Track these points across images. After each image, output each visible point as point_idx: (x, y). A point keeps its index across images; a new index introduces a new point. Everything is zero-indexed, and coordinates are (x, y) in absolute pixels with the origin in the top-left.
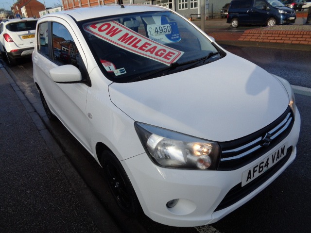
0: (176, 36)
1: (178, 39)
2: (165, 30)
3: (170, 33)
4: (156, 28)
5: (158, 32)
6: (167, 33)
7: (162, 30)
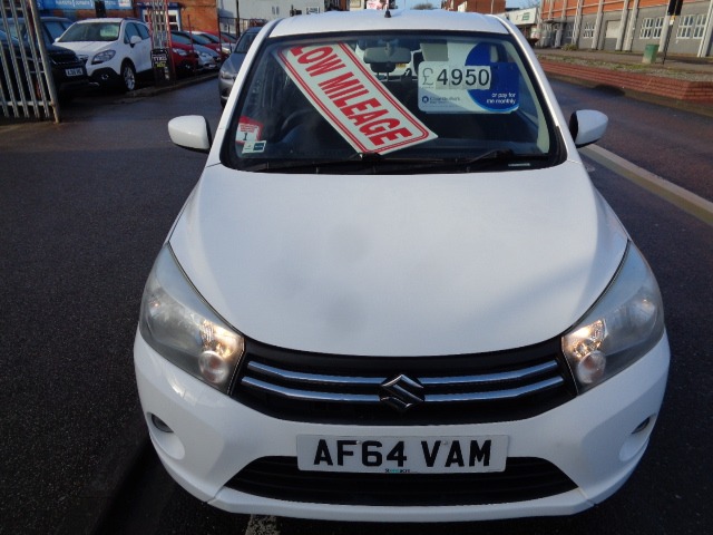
0: (504, 98)
1: (510, 106)
2: (471, 79)
3: (488, 87)
4: (444, 71)
5: (445, 80)
6: (476, 86)
7: (461, 76)
